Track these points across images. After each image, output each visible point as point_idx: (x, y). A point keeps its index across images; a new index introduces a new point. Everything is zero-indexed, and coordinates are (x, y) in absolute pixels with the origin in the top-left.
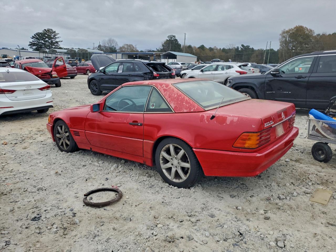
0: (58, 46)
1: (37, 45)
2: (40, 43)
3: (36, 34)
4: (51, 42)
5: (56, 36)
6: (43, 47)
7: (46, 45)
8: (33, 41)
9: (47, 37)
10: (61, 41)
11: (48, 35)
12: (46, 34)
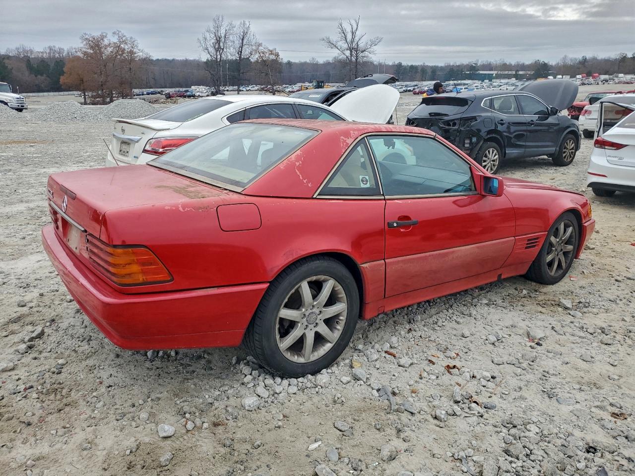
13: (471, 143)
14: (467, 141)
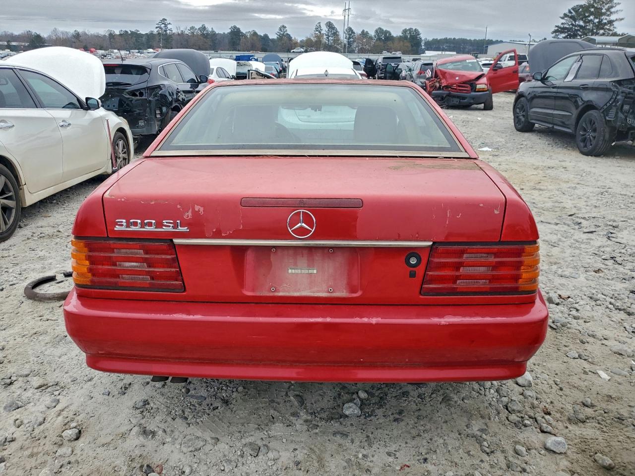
0: (611, 30)
1: (569, 30)
2: (575, 26)
3: (573, 9)
4: (599, 22)
5: (612, 10)
6: (580, 33)
7: (587, 29)
8: (562, 24)
9: (592, 13)
10: (621, 18)
11: (596, 8)
12: (593, 6)
13: (161, 114)
14: (158, 112)
